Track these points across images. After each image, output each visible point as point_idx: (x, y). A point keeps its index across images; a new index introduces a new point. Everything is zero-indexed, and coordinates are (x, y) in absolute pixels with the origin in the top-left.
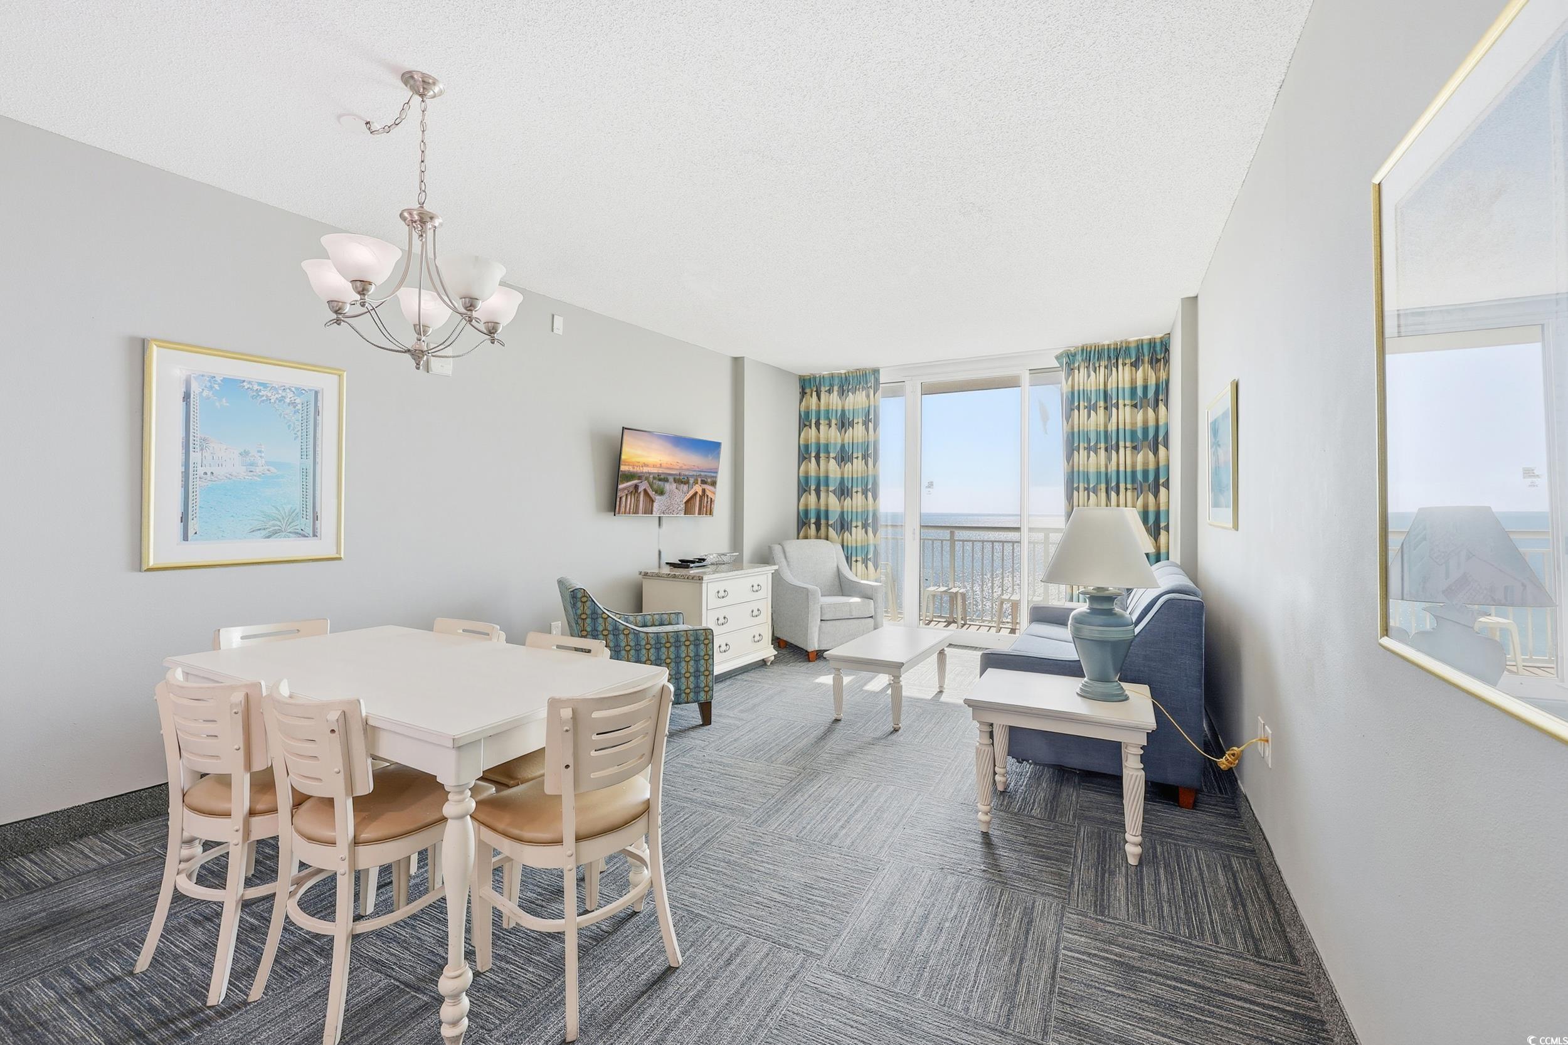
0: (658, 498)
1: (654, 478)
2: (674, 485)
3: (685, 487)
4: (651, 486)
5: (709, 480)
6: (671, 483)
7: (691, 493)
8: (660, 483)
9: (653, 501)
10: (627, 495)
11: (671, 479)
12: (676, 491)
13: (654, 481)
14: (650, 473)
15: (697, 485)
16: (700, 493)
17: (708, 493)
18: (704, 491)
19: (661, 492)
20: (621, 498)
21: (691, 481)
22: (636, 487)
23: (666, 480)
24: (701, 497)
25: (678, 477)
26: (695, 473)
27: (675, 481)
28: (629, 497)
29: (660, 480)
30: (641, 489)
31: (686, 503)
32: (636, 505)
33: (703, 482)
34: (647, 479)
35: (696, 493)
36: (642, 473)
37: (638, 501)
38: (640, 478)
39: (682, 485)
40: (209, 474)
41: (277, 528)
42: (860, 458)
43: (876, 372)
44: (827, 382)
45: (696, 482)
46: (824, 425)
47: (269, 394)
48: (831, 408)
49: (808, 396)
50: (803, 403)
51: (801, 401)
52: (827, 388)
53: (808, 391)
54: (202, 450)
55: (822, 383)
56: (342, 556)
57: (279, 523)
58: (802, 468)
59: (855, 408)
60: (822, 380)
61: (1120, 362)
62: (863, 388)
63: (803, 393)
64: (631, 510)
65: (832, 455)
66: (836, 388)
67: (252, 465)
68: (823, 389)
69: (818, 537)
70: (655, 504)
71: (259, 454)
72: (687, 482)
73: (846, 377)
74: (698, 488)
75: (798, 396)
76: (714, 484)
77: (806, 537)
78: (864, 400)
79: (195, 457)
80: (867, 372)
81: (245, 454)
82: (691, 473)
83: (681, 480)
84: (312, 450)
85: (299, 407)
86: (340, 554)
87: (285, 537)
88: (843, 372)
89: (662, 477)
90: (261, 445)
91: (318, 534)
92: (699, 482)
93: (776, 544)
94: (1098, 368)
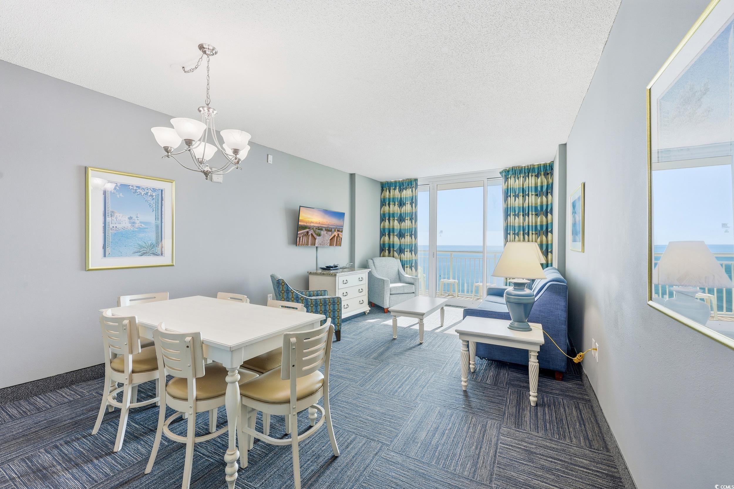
0: (318, 237)
1: (316, 228)
2: (325, 232)
3: (330, 233)
4: (314, 232)
5: (341, 230)
6: (324, 231)
7: (333, 235)
8: (319, 231)
9: (315, 239)
10: (303, 236)
11: (324, 229)
12: (326, 234)
13: (316, 230)
14: (314, 226)
15: (335, 232)
16: (337, 235)
17: (340, 235)
18: (338, 235)
19: (319, 235)
20: (300, 238)
21: (333, 230)
22: (308, 232)
23: (321, 230)
24: (337, 237)
25: (327, 228)
26: (335, 227)
27: (326, 230)
28: (304, 237)
29: (319, 229)
30: (310, 233)
31: (330, 240)
32: (308, 241)
33: (338, 231)
34: (313, 229)
35: (335, 235)
36: (311, 226)
37: (308, 239)
38: (309, 228)
39: (329, 232)
40: (115, 227)
41: (145, 251)
42: (409, 220)
43: (416, 180)
44: (394, 185)
45: (335, 231)
46: (392, 205)
47: (141, 191)
48: (395, 197)
49: (384, 192)
50: (382, 195)
51: (381, 194)
52: (393, 188)
53: (385, 189)
54: (111, 216)
55: (391, 185)
56: (174, 264)
57: (145, 249)
58: (382, 225)
59: (406, 196)
60: (391, 184)
61: (530, 175)
62: (410, 188)
63: (382, 190)
64: (305, 243)
65: (396, 218)
66: (397, 188)
67: (134, 223)
68: (391, 188)
69: (389, 256)
70: (317, 241)
71: (137, 218)
72: (331, 231)
73: (402, 182)
74: (336, 233)
75: (380, 191)
76: (342, 232)
77: (384, 256)
78: (410, 193)
79: (108, 219)
80: (412, 180)
81: (130, 218)
82: (333, 227)
83: (328, 230)
84: (160, 216)
85: (154, 197)
86: (173, 263)
87: (148, 256)
88: (401, 180)
89: (320, 228)
90: (137, 214)
91: (163, 255)
92: (336, 231)
93: (370, 259)
94: (519, 178)
